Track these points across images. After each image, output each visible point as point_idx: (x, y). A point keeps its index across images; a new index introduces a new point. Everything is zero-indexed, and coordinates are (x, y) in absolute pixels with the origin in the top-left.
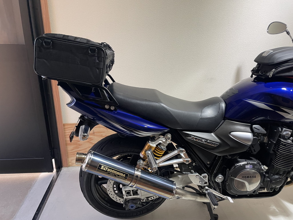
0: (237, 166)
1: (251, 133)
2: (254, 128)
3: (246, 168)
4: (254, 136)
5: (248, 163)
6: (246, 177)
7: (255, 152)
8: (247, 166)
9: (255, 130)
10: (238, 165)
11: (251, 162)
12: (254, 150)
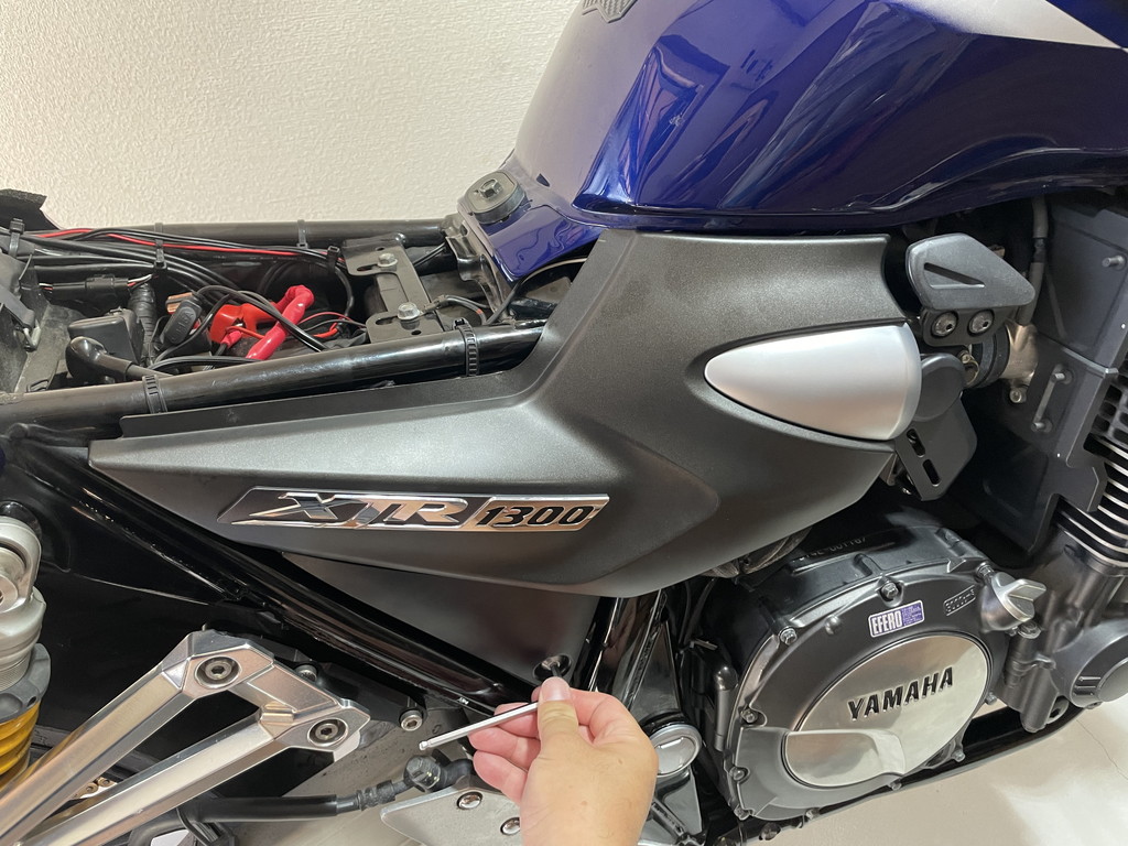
0: (800, 631)
1: (897, 322)
2: (928, 266)
3: (875, 634)
4: (925, 348)
5: (890, 588)
6: (881, 701)
7: (934, 478)
8: (878, 623)
9: (937, 289)
10: (800, 624)
11: (906, 578)
12: (928, 466)
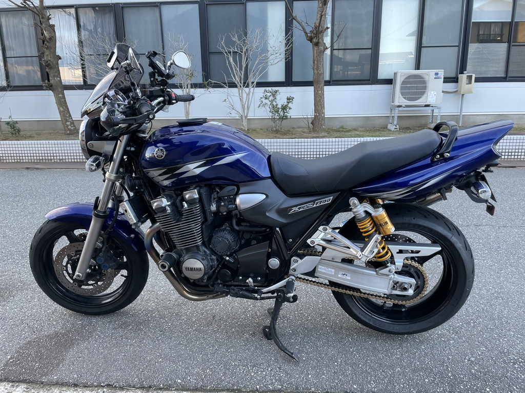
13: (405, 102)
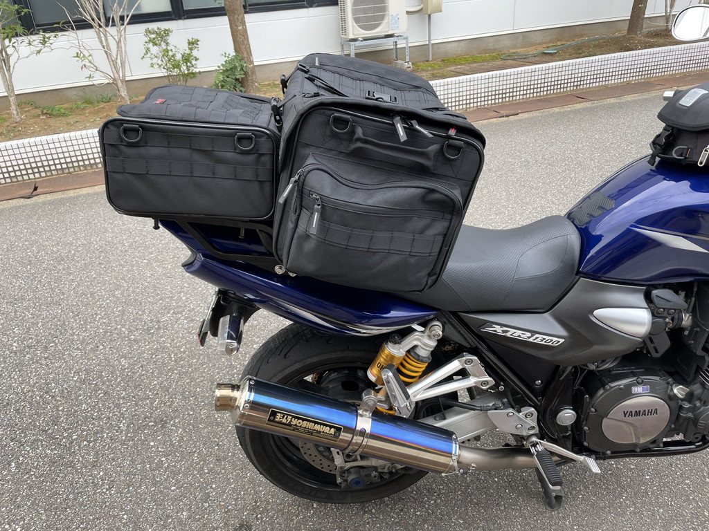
1: (646, 308)
2: (657, 296)
3: (633, 392)
4: (654, 316)
5: (639, 380)
6: (633, 414)
7: (657, 352)
8: (635, 389)
9: (658, 302)
10: (612, 386)
11: (645, 378)
12: (655, 348)
13: (361, 33)
